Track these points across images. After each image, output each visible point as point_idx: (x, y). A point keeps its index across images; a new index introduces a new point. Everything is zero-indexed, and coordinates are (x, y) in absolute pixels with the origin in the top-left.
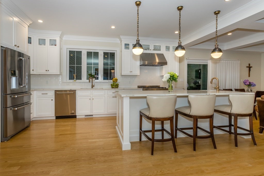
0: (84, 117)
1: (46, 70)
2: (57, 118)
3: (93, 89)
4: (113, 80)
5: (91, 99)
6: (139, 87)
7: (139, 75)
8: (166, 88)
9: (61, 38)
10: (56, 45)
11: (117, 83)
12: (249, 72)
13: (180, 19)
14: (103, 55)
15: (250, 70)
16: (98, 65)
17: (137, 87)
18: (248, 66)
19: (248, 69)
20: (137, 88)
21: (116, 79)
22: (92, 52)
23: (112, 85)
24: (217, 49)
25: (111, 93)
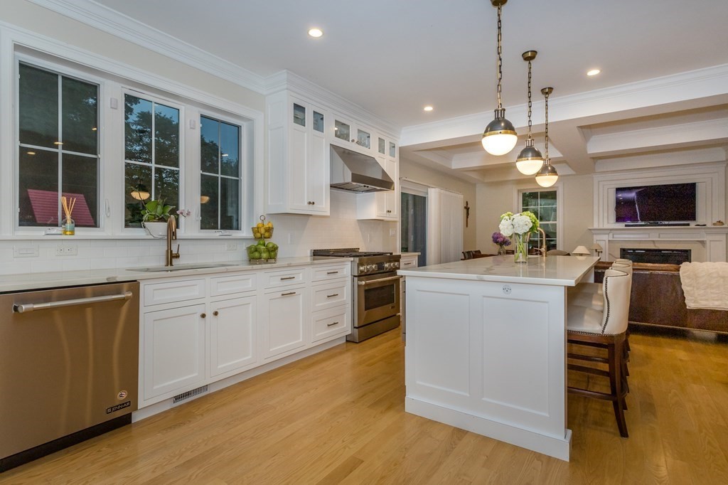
0: (170, 406)
3: (174, 273)
6: (317, 254)
7: (329, 215)
8: (391, 254)
12: (467, 217)
14: (198, 125)
15: (468, 214)
16: (178, 167)
17: (309, 253)
18: (466, 206)
21: (269, 225)
24: (549, 168)
25: (277, 282)
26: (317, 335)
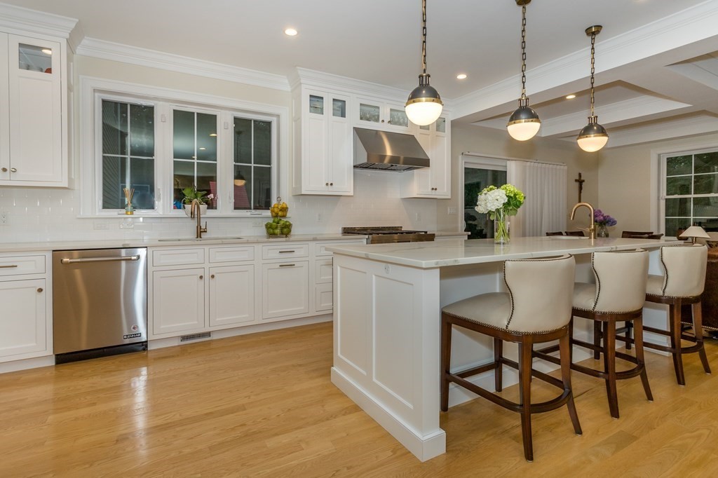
0: (177, 343)
1: (5, 170)
2: (63, 359)
3: (202, 242)
4: (272, 212)
5: (207, 277)
6: (348, 231)
7: (352, 194)
8: (426, 232)
9: (72, 43)
10: (49, 71)
11: (285, 220)
12: (580, 192)
13: (523, 31)
14: (232, 125)
15: (581, 188)
16: (216, 160)
17: (340, 230)
18: (578, 178)
19: (577, 184)
20: (340, 235)
21: (285, 206)
22: (193, 113)
23: (268, 227)
24: (595, 128)
25: (275, 254)
26: (322, 305)
